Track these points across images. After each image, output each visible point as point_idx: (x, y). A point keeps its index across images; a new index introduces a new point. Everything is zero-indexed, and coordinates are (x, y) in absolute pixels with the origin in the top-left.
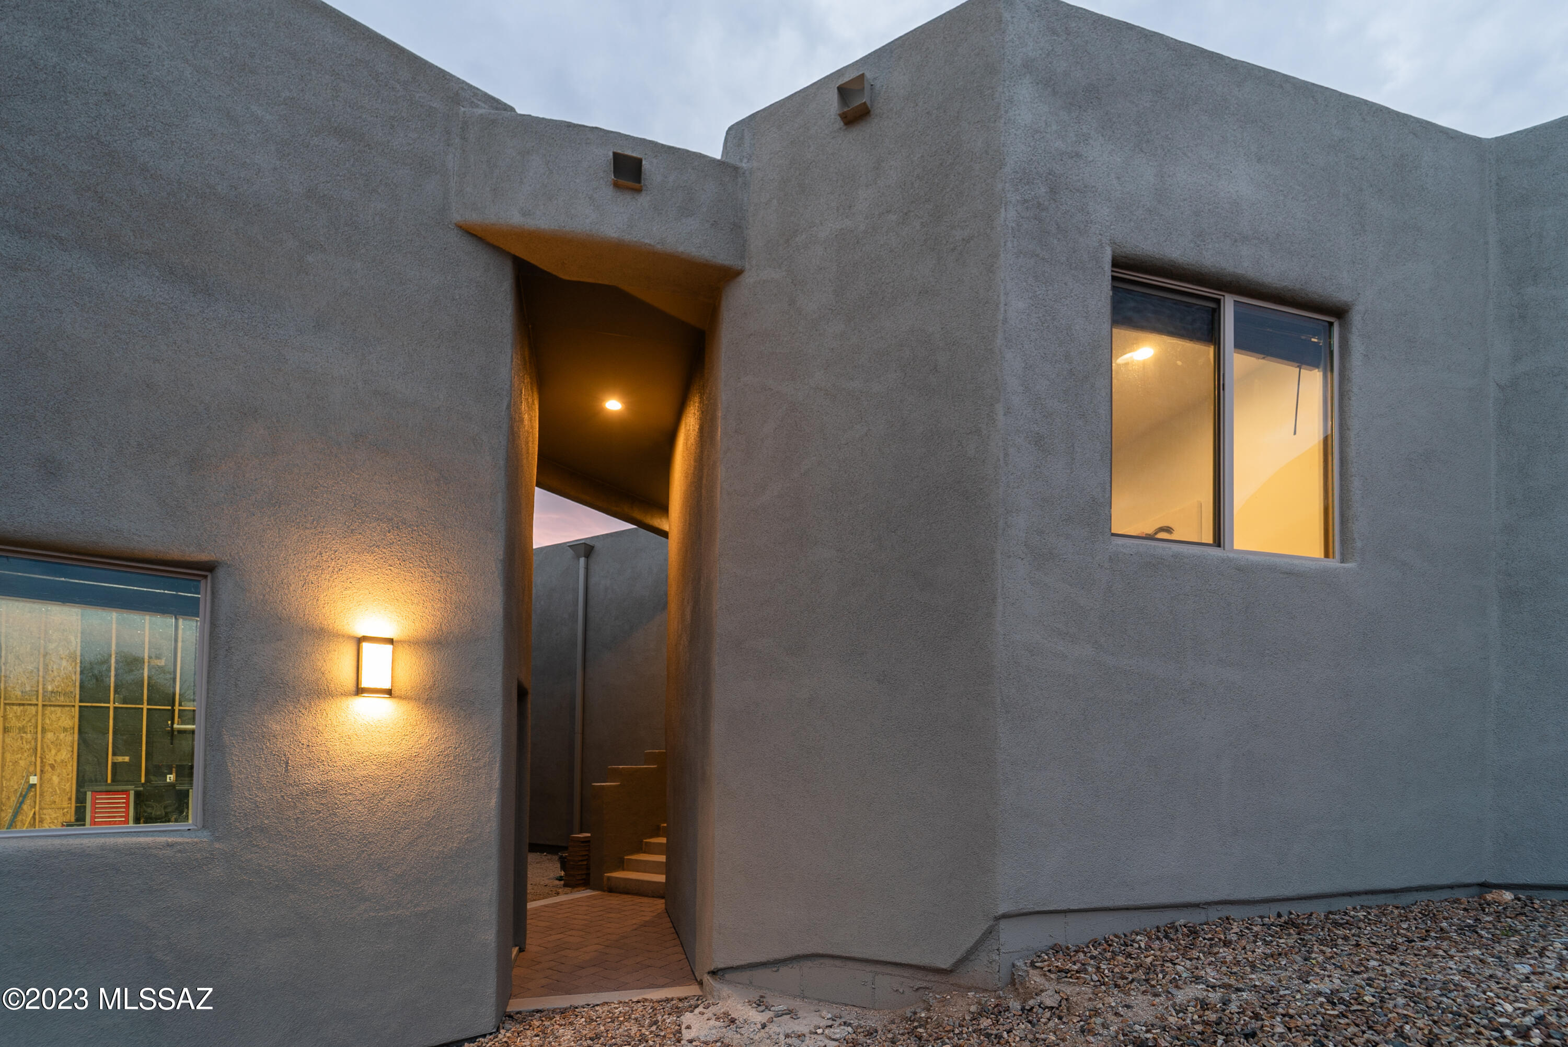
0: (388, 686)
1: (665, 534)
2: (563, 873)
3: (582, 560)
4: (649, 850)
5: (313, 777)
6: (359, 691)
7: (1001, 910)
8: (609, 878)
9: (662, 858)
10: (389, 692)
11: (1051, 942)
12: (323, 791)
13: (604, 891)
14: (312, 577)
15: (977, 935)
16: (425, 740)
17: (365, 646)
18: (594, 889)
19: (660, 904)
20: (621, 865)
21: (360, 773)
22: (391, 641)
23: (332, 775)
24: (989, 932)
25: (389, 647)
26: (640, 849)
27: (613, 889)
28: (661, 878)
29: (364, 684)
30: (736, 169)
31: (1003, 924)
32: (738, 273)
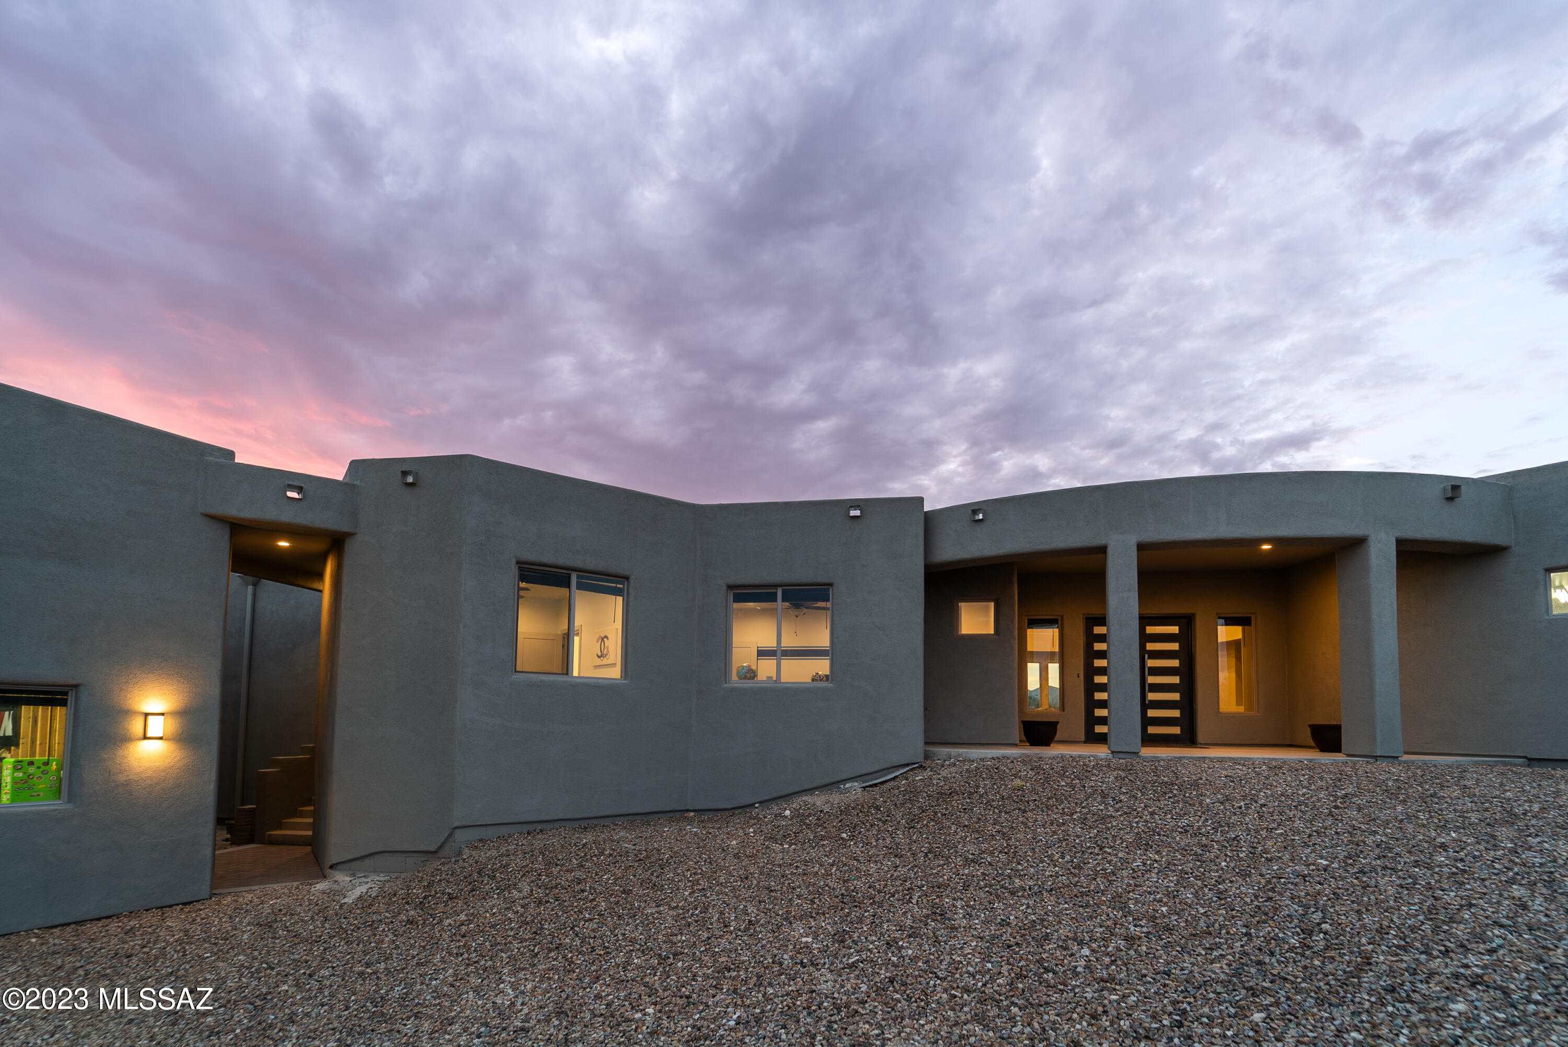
0: (161, 735)
1: (321, 591)
2: (229, 836)
3: (250, 588)
4: (302, 815)
5: (121, 778)
6: (145, 737)
7: (455, 825)
8: (270, 835)
9: (311, 820)
10: (161, 738)
11: (479, 838)
12: (127, 784)
13: (265, 844)
14: (124, 687)
15: (446, 835)
16: (176, 759)
17: (150, 718)
18: (257, 844)
19: (309, 849)
20: (280, 826)
21: (144, 775)
22: (163, 714)
23: (131, 777)
24: (451, 835)
25: (162, 717)
26: (295, 814)
27: (273, 842)
28: (310, 833)
29: (149, 735)
30: (354, 485)
31: (456, 831)
32: (355, 534)
